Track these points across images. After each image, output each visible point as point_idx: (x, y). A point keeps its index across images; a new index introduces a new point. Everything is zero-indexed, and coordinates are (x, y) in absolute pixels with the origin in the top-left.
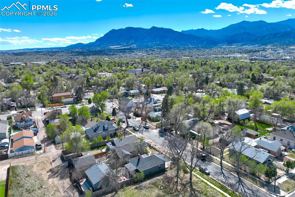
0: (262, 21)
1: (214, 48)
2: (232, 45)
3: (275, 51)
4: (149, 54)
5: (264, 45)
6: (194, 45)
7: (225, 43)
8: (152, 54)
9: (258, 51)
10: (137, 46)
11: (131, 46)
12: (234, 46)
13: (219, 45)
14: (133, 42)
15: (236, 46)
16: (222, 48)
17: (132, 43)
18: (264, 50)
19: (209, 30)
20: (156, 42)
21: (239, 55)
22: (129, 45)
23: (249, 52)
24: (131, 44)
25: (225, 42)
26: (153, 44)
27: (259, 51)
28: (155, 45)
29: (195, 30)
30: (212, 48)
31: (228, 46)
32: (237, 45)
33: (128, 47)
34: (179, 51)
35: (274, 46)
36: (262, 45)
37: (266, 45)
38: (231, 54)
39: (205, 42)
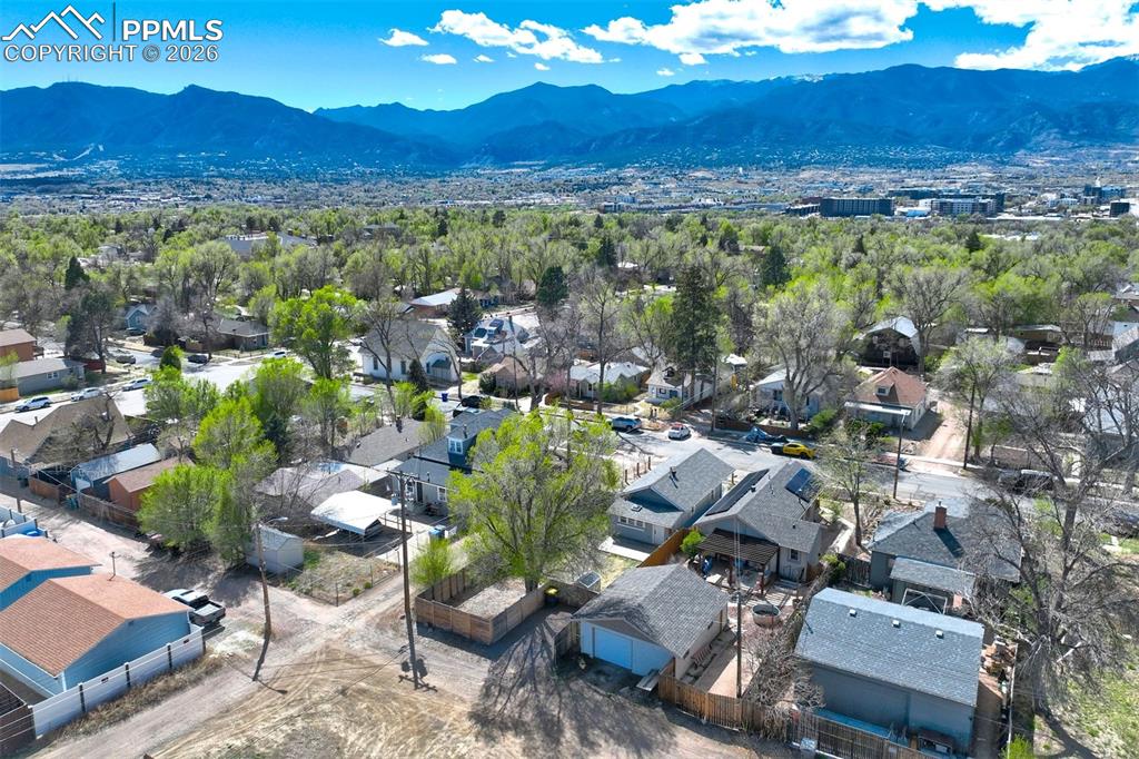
0: (594, 86)
1: (450, 176)
2: (514, 167)
3: (655, 184)
4: (197, 199)
5: (614, 167)
6: (376, 165)
7: (485, 157)
8: (208, 197)
9: (605, 186)
10: (120, 167)
11: (93, 168)
12: (518, 170)
13: (466, 166)
14: (101, 148)
15: (525, 170)
16: (479, 175)
17: (96, 155)
18: (621, 181)
19: (422, 109)
20: (211, 151)
21: (547, 199)
22: (80, 163)
23: (579, 189)
24: (88, 159)
25: (485, 153)
26: (202, 158)
27: (609, 184)
28: (209, 161)
29: (369, 107)
30: (445, 175)
31: (500, 169)
32: (530, 166)
33: (78, 171)
34: (325, 186)
35: (645, 169)
36: (607, 168)
37: (621, 166)
38: (521, 195)
39: (414, 156)
